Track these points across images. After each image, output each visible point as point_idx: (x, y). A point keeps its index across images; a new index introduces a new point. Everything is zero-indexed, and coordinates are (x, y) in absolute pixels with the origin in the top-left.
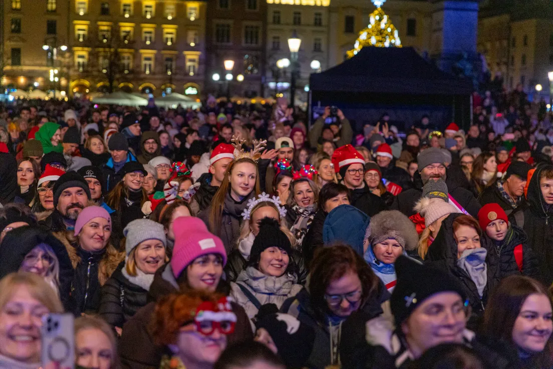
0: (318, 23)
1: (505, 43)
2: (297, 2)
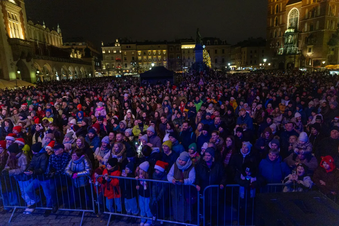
2: (189, 48)
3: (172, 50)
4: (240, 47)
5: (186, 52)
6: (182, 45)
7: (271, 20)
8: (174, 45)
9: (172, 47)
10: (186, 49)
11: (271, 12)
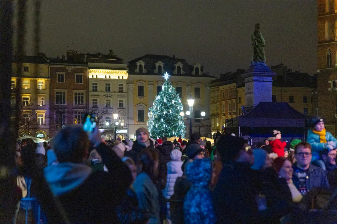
0: (121, 90)
1: (234, 100)
2: (108, 77)
3: (63, 81)
4: (234, 85)
5: (101, 88)
6: (91, 70)
7: (327, 24)
8: (70, 68)
9: (64, 74)
10: (101, 80)
11: (325, 7)
